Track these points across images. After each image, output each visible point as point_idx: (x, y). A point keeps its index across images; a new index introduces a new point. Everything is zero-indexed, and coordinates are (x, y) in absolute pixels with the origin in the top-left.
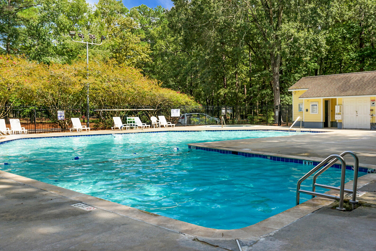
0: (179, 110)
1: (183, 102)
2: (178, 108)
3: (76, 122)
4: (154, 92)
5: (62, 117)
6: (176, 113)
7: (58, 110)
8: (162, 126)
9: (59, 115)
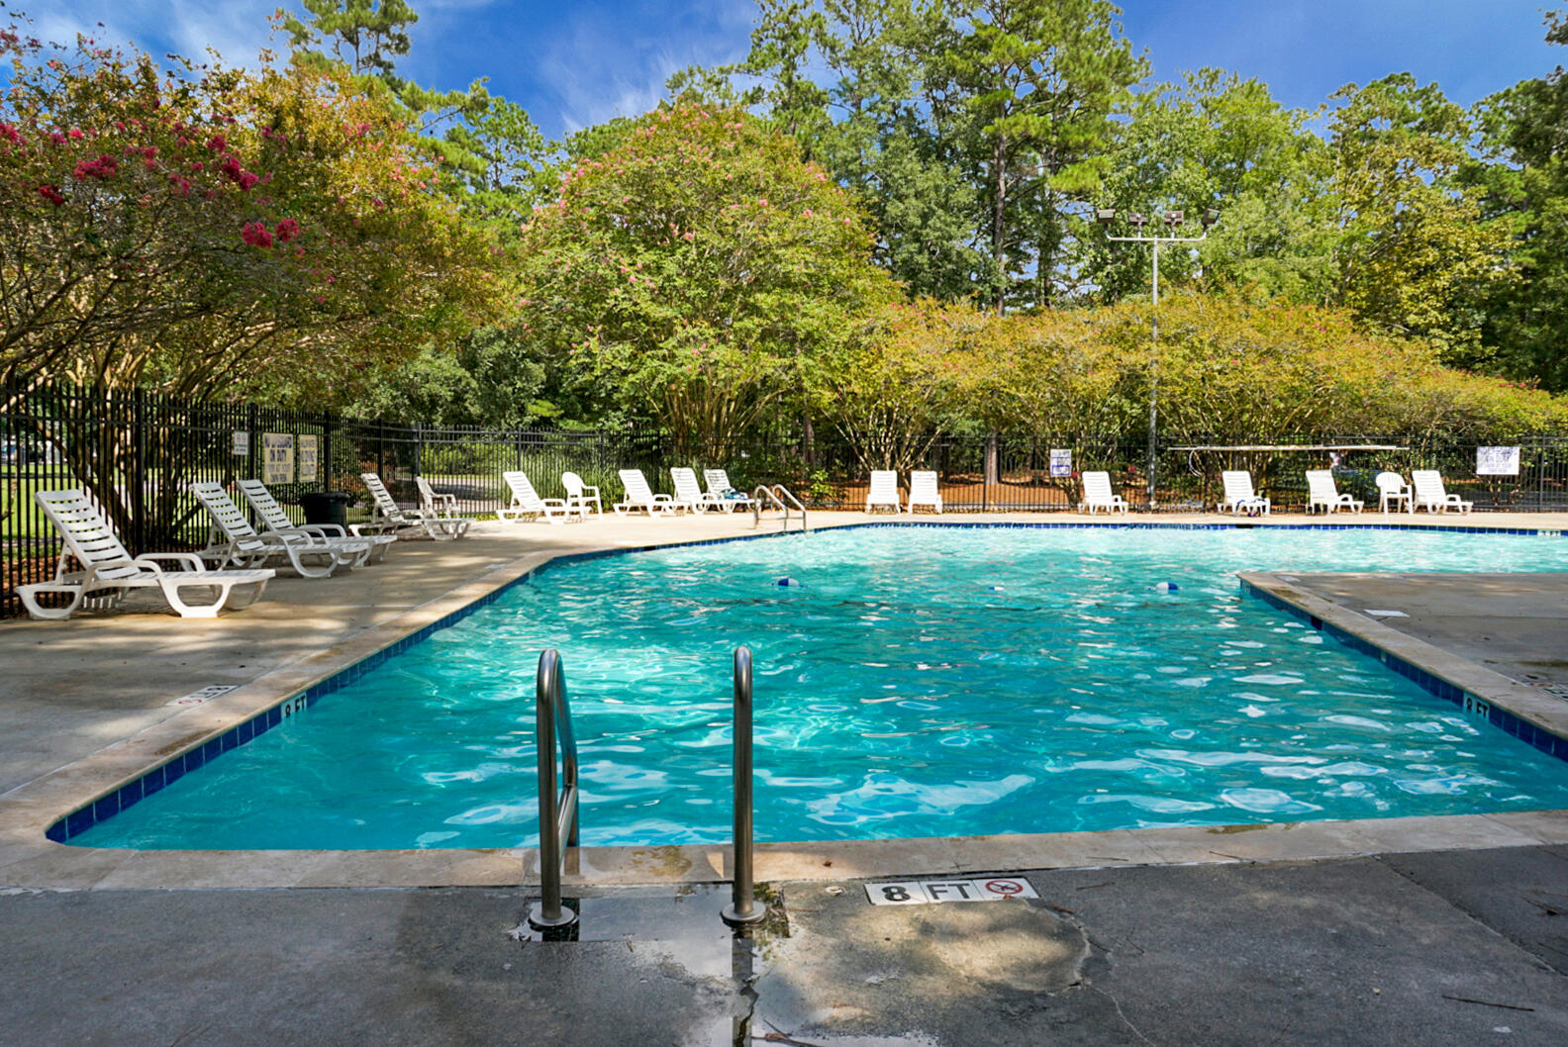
0: (1516, 450)
1: (1538, 422)
2: (1510, 443)
3: (1097, 485)
4: (1400, 386)
5: (1063, 469)
6: (1498, 462)
7: (1050, 447)
8: (1422, 509)
9: (1053, 462)
